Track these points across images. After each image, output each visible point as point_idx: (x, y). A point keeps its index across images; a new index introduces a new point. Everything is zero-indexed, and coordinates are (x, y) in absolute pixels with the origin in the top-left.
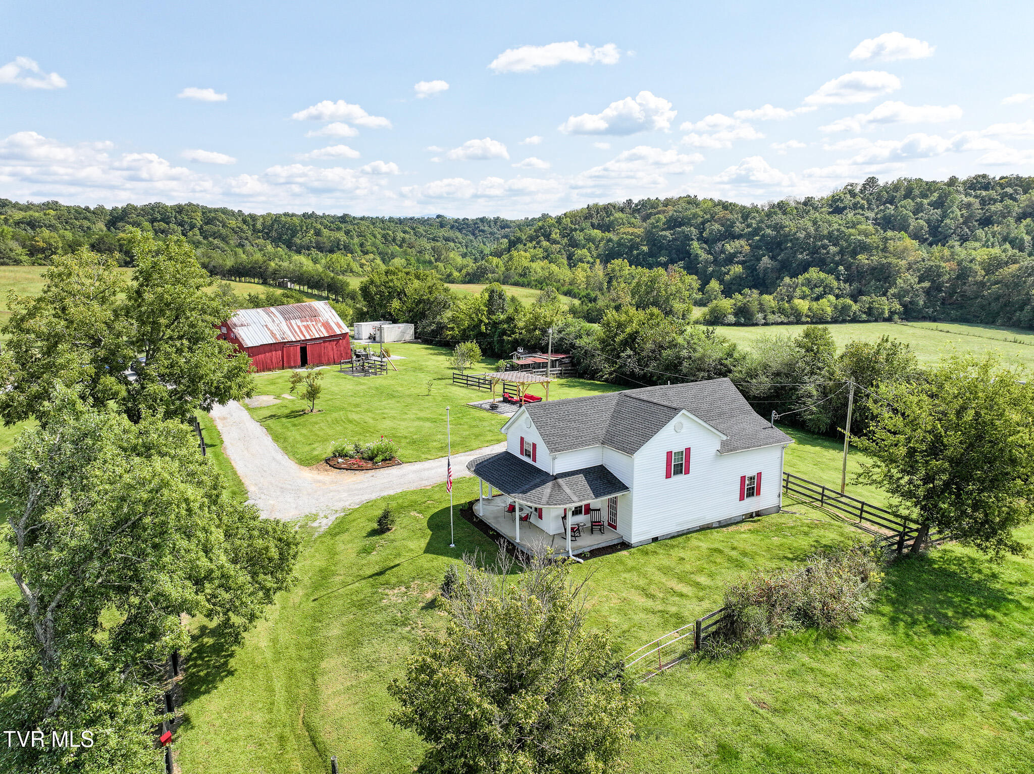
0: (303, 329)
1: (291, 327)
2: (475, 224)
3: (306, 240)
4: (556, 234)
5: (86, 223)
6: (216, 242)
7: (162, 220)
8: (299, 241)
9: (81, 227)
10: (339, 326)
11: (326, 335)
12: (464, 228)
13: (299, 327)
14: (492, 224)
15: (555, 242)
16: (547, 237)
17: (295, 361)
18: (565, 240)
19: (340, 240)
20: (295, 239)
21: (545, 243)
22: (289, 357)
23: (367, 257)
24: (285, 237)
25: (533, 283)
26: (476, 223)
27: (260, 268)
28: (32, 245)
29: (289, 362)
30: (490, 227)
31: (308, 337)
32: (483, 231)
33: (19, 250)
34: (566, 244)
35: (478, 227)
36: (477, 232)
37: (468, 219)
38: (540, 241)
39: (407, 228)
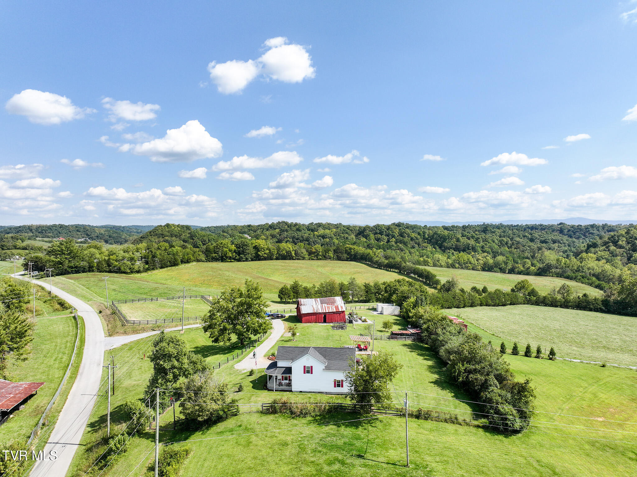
0: (327, 308)
1: (322, 307)
2: (586, 229)
3: (450, 244)
4: (622, 241)
5: (346, 235)
6: (400, 245)
7: (380, 233)
8: (446, 245)
9: (344, 237)
10: (342, 307)
11: (335, 311)
12: (577, 231)
13: (325, 307)
14: (600, 229)
15: (621, 247)
16: (615, 243)
17: (321, 320)
18: (629, 246)
19: (469, 244)
20: (444, 243)
21: (612, 248)
22: (318, 318)
23: (483, 255)
24: (439, 242)
25: (579, 277)
26: (588, 228)
27: (398, 265)
28: (311, 251)
29: (318, 320)
30: (598, 230)
31: (327, 311)
32: (592, 234)
33: (305, 252)
34: (629, 248)
35: (589, 231)
36: (587, 234)
37: (581, 226)
38: (609, 246)
39: (527, 234)
